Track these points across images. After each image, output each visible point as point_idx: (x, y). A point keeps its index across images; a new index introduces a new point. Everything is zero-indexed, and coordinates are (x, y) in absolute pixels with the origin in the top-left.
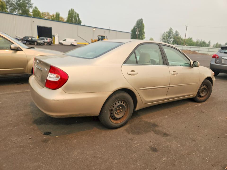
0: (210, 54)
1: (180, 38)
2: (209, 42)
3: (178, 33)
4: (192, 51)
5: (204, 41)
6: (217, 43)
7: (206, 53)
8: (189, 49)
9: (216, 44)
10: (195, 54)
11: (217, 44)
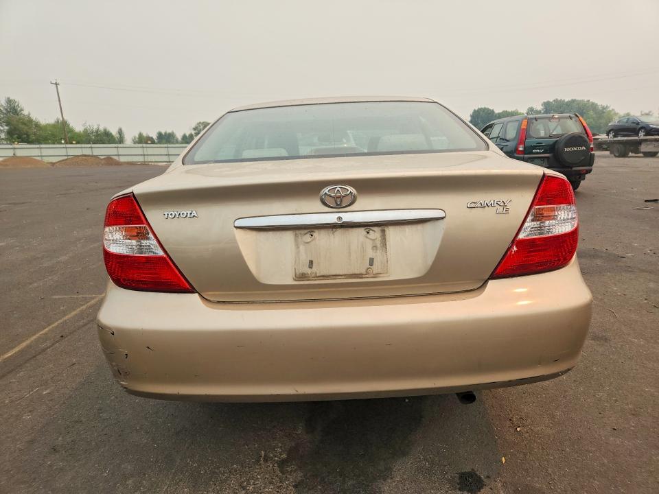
0: (152, 162)
1: (31, 121)
2: (120, 132)
3: (18, 105)
4: (102, 157)
5: (105, 130)
6: (138, 133)
7: (141, 159)
8: (87, 152)
9: (137, 136)
10: (115, 165)
11: (140, 135)
